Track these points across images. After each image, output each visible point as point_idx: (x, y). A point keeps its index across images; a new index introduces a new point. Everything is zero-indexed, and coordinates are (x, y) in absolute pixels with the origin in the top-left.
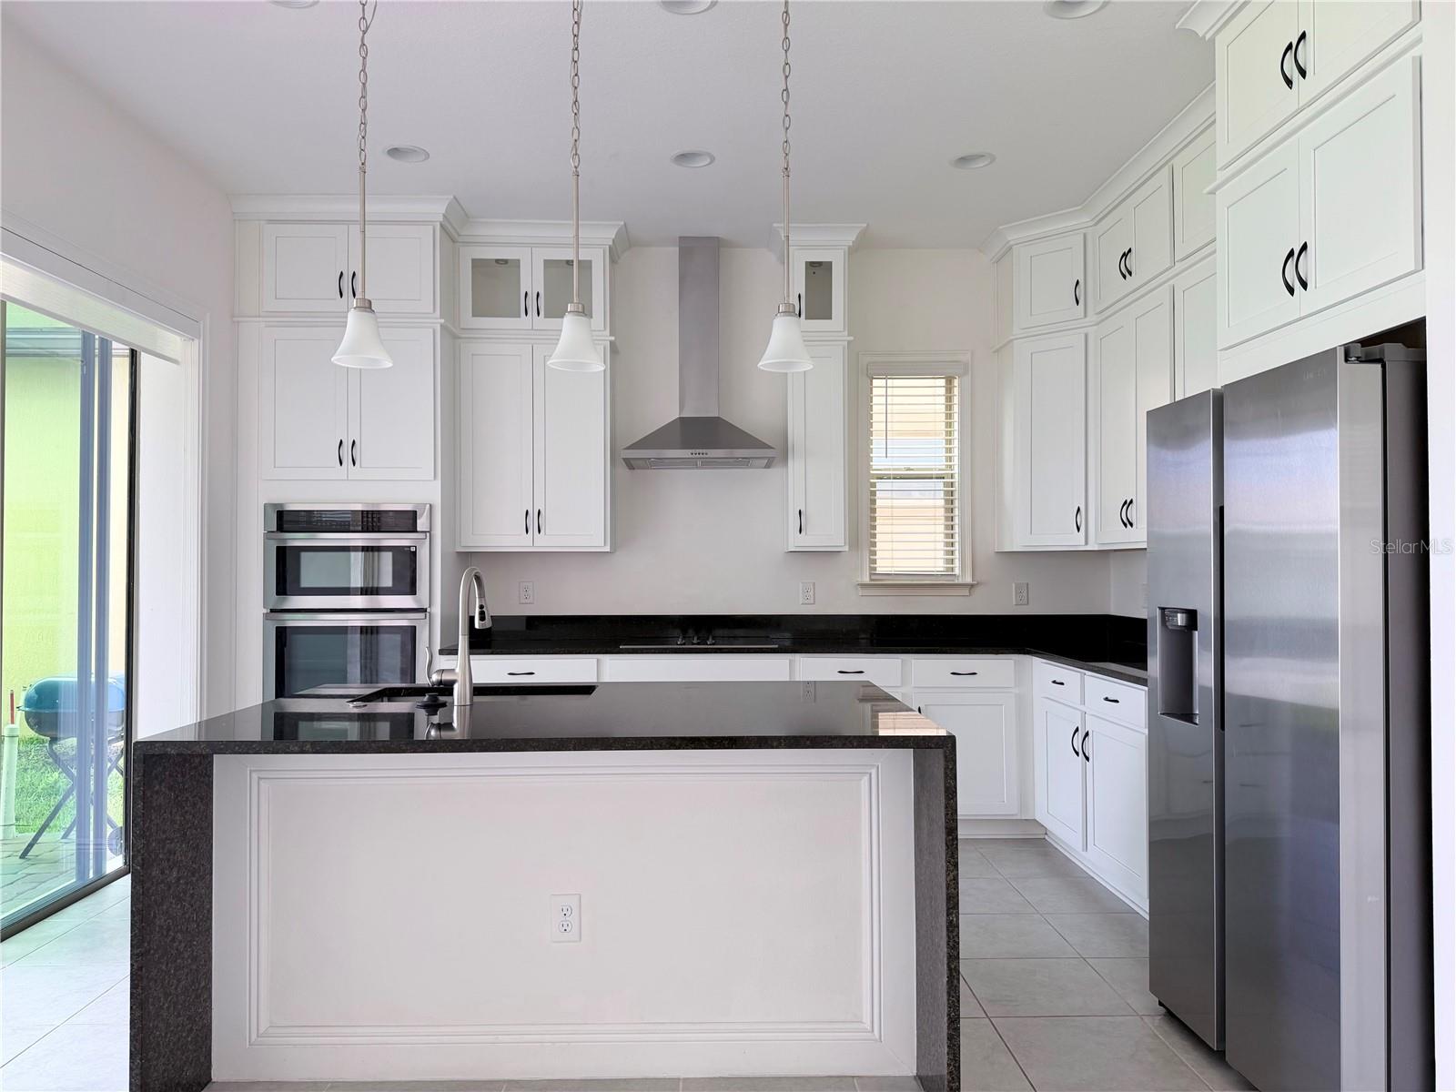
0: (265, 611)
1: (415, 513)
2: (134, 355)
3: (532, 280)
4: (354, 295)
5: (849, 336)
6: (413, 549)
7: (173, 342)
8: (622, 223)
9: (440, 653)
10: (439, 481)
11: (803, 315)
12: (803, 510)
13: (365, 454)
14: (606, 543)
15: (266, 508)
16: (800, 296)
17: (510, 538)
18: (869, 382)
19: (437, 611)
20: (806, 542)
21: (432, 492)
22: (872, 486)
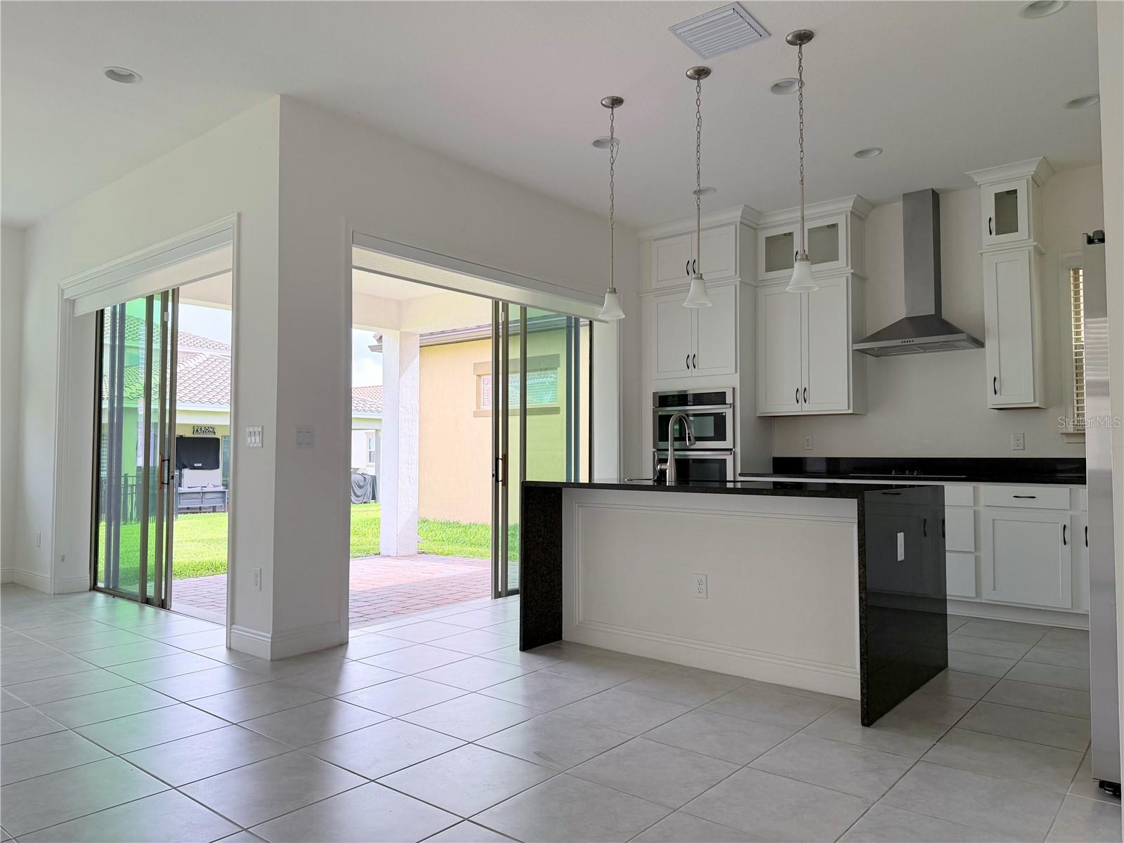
0: (654, 450)
1: (724, 393)
2: (590, 322)
3: (801, 243)
4: (695, 273)
5: (1034, 241)
6: (724, 414)
8: (856, 196)
9: (740, 475)
10: (738, 373)
11: (994, 232)
12: (997, 377)
13: (701, 362)
14: (849, 408)
15: (654, 394)
16: (990, 219)
17: (788, 407)
18: (1072, 272)
19: (738, 450)
20: (1002, 400)
21: (735, 381)
22: (1076, 354)
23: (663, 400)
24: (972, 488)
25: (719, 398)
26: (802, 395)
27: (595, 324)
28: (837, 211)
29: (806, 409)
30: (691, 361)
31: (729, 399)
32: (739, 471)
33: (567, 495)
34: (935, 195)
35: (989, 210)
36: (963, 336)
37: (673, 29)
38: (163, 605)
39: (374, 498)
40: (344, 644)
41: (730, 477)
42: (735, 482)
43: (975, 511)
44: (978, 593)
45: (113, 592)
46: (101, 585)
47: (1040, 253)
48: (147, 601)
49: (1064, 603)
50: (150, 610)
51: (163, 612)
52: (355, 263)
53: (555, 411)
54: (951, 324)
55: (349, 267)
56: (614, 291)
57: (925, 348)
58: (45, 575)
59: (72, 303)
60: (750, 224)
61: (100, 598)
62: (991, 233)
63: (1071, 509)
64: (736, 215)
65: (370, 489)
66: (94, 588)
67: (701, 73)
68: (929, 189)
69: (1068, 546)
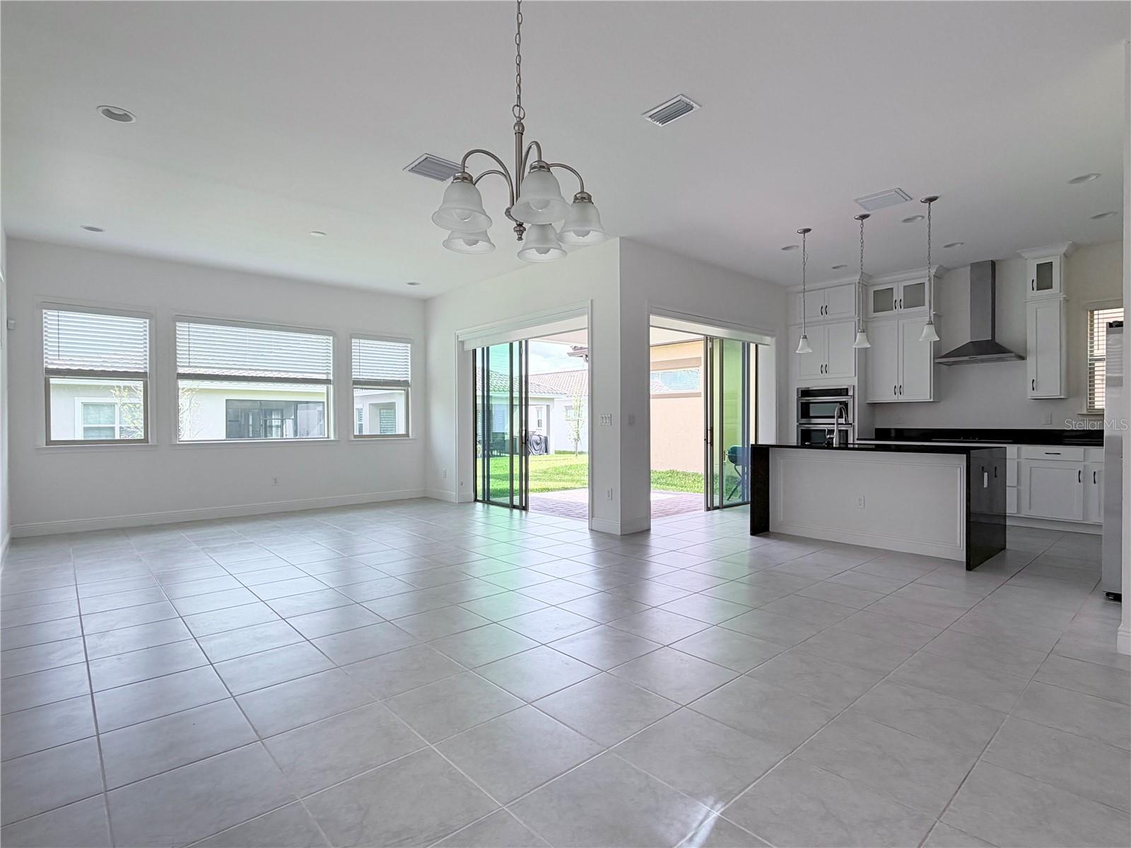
0: (798, 424)
1: (847, 389)
2: (757, 346)
3: (898, 295)
5: (1064, 294)
6: (847, 402)
7: (768, 340)
8: (938, 265)
9: (858, 439)
10: (857, 377)
11: (1035, 289)
12: (1035, 379)
13: (830, 369)
14: (930, 398)
15: (798, 389)
16: (1033, 281)
17: (888, 397)
18: (1089, 313)
19: (856, 424)
20: (1037, 394)
21: (855, 382)
22: (1090, 364)
23: (805, 393)
24: (1016, 448)
25: (844, 392)
26: (899, 390)
27: (760, 346)
28: (922, 276)
29: (902, 399)
30: (824, 369)
31: (851, 393)
32: (856, 437)
33: (772, 452)
34: (993, 264)
35: (1033, 274)
36: (1013, 355)
37: (856, 201)
38: (524, 508)
39: (546, 451)
40: (649, 530)
41: (850, 441)
42: (853, 444)
43: (1018, 462)
44: (1018, 512)
45: (487, 501)
46: (480, 498)
47: (1066, 300)
48: (514, 507)
49: (1078, 517)
50: (516, 512)
51: (524, 512)
52: (651, 324)
53: (698, 395)
54: (1002, 346)
55: (649, 326)
56: (805, 337)
57: (983, 361)
58: (453, 494)
59: (462, 343)
60: (864, 285)
61: (479, 505)
62: (1033, 289)
63: (1084, 460)
64: (857, 278)
65: (543, 446)
66: (476, 500)
67: (864, 217)
68: (989, 261)
69: (1082, 483)
